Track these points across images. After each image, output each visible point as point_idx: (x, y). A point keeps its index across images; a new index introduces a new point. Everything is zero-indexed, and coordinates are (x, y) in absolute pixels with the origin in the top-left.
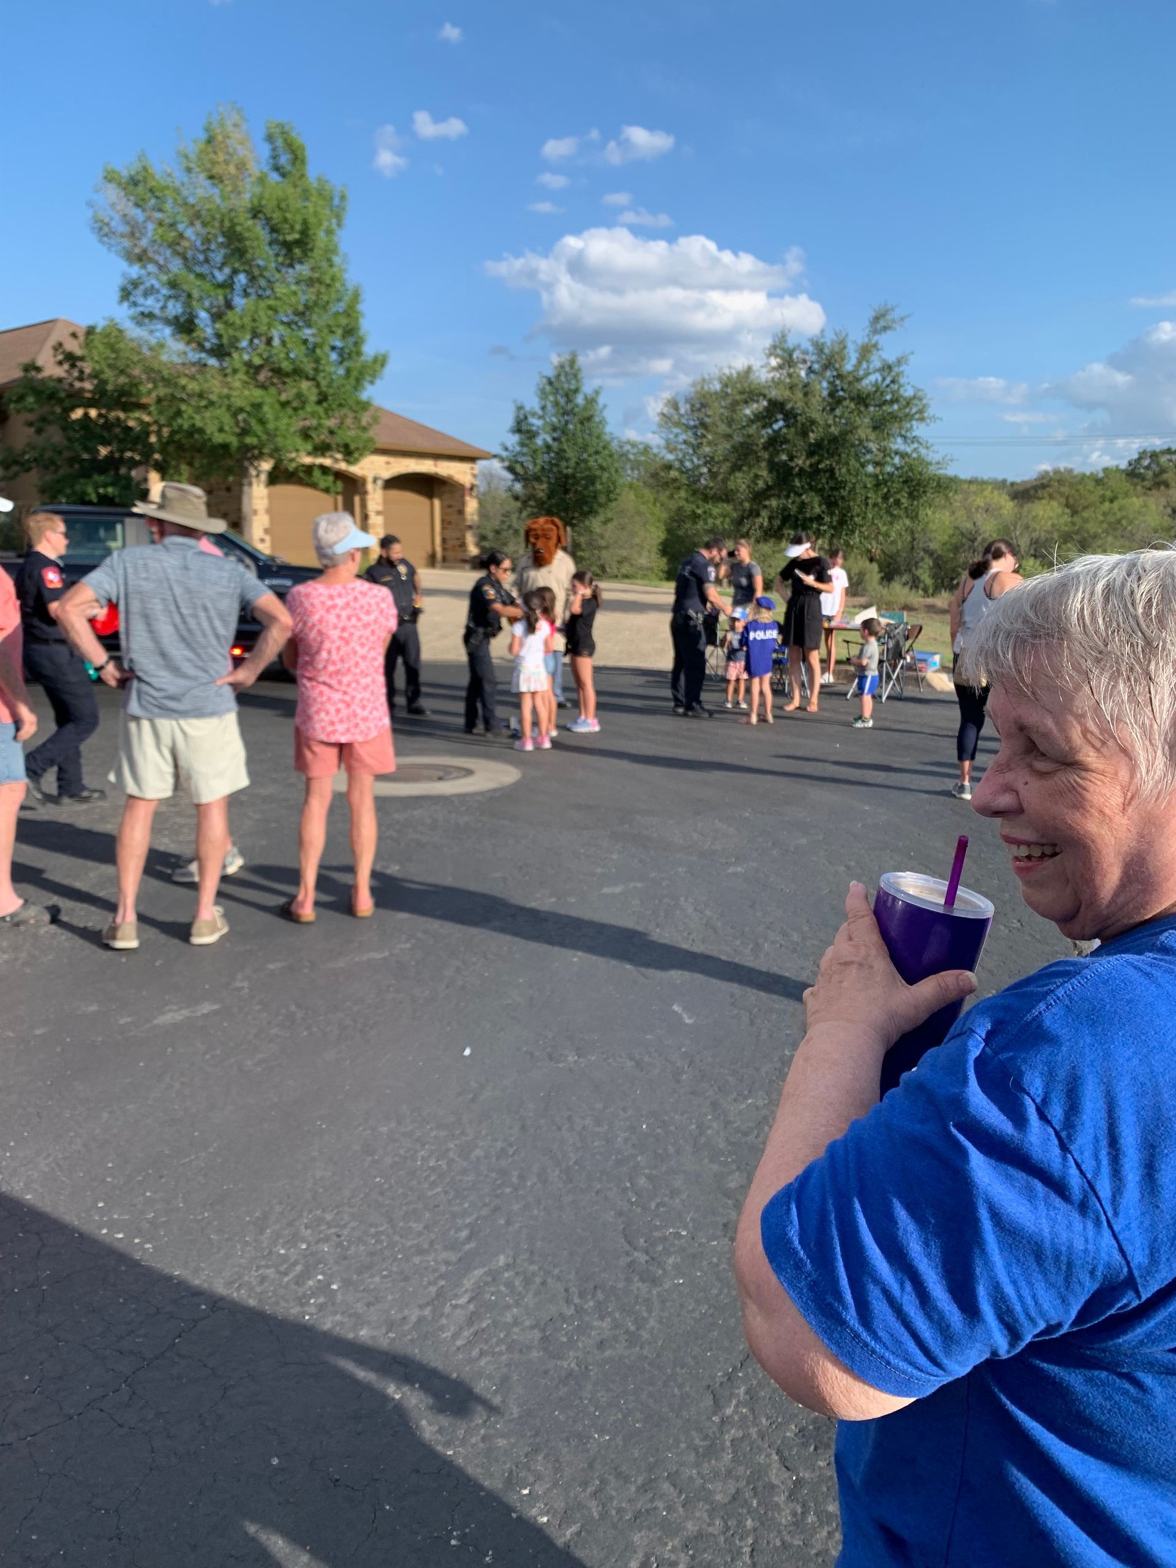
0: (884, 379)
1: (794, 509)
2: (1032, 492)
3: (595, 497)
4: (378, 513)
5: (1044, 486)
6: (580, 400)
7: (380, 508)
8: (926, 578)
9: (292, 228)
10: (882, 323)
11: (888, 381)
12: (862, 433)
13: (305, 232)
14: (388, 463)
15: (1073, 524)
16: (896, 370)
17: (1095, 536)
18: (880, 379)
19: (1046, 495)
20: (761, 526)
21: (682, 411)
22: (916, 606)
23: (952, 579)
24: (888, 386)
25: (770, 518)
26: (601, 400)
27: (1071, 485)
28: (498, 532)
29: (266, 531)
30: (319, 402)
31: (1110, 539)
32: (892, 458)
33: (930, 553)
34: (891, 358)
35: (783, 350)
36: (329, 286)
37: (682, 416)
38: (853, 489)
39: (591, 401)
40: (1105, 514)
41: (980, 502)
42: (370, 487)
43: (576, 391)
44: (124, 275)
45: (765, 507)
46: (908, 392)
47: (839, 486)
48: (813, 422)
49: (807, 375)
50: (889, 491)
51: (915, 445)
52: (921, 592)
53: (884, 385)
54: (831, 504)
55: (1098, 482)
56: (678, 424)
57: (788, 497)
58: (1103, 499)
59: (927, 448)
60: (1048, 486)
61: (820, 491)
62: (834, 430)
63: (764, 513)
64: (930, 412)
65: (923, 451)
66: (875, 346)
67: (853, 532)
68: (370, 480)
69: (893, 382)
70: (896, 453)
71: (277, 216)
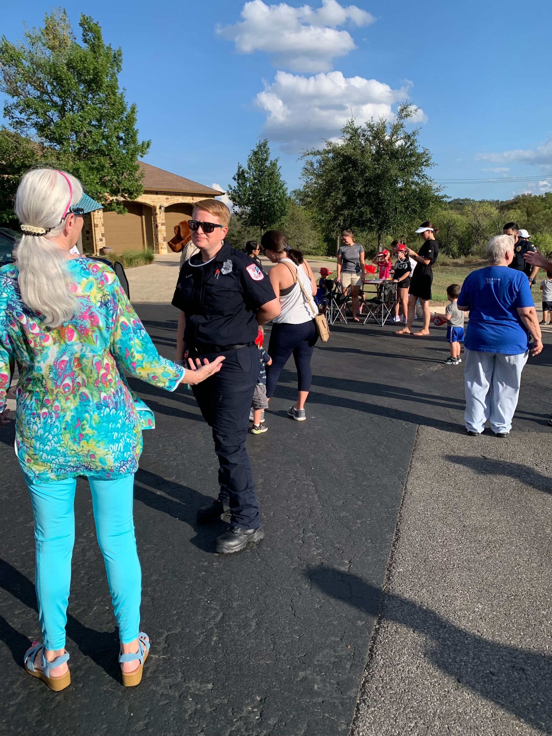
0: (406, 143)
1: (357, 216)
2: (510, 206)
3: (274, 214)
4: (163, 224)
5: (516, 203)
6: (268, 164)
7: (164, 222)
8: (455, 249)
9: (88, 72)
10: (405, 113)
11: (409, 144)
12: (393, 172)
13: (96, 74)
14: (167, 199)
15: (528, 221)
16: (412, 138)
17: (539, 227)
18: (404, 144)
19: (517, 207)
20: (339, 225)
21: (315, 167)
22: (449, 263)
23: (468, 249)
24: (408, 147)
25: (344, 220)
26: (279, 164)
27: (529, 201)
28: (239, 232)
29: (103, 235)
30: (112, 167)
31: (546, 228)
32: (410, 186)
33: (457, 237)
34: (410, 132)
35: (353, 129)
36: (113, 104)
37: (315, 170)
38: (388, 204)
39: (274, 165)
40: (544, 215)
41: (481, 211)
42: (158, 211)
43: (266, 160)
44: (6, 102)
45: (342, 214)
46: (420, 151)
47: (380, 202)
48: (366, 167)
49: (365, 142)
50: (408, 204)
51: (425, 179)
52: (451, 256)
53: (406, 147)
54: (376, 212)
55: (543, 200)
56: (312, 174)
57: (353, 209)
58: (545, 208)
59: (431, 181)
60: (518, 203)
61: (371, 205)
62: (378, 171)
63: (341, 218)
64: (431, 161)
65: (428, 183)
66: (402, 126)
67: (389, 227)
68: (158, 207)
69: (411, 145)
70: (412, 183)
71: (80, 66)
